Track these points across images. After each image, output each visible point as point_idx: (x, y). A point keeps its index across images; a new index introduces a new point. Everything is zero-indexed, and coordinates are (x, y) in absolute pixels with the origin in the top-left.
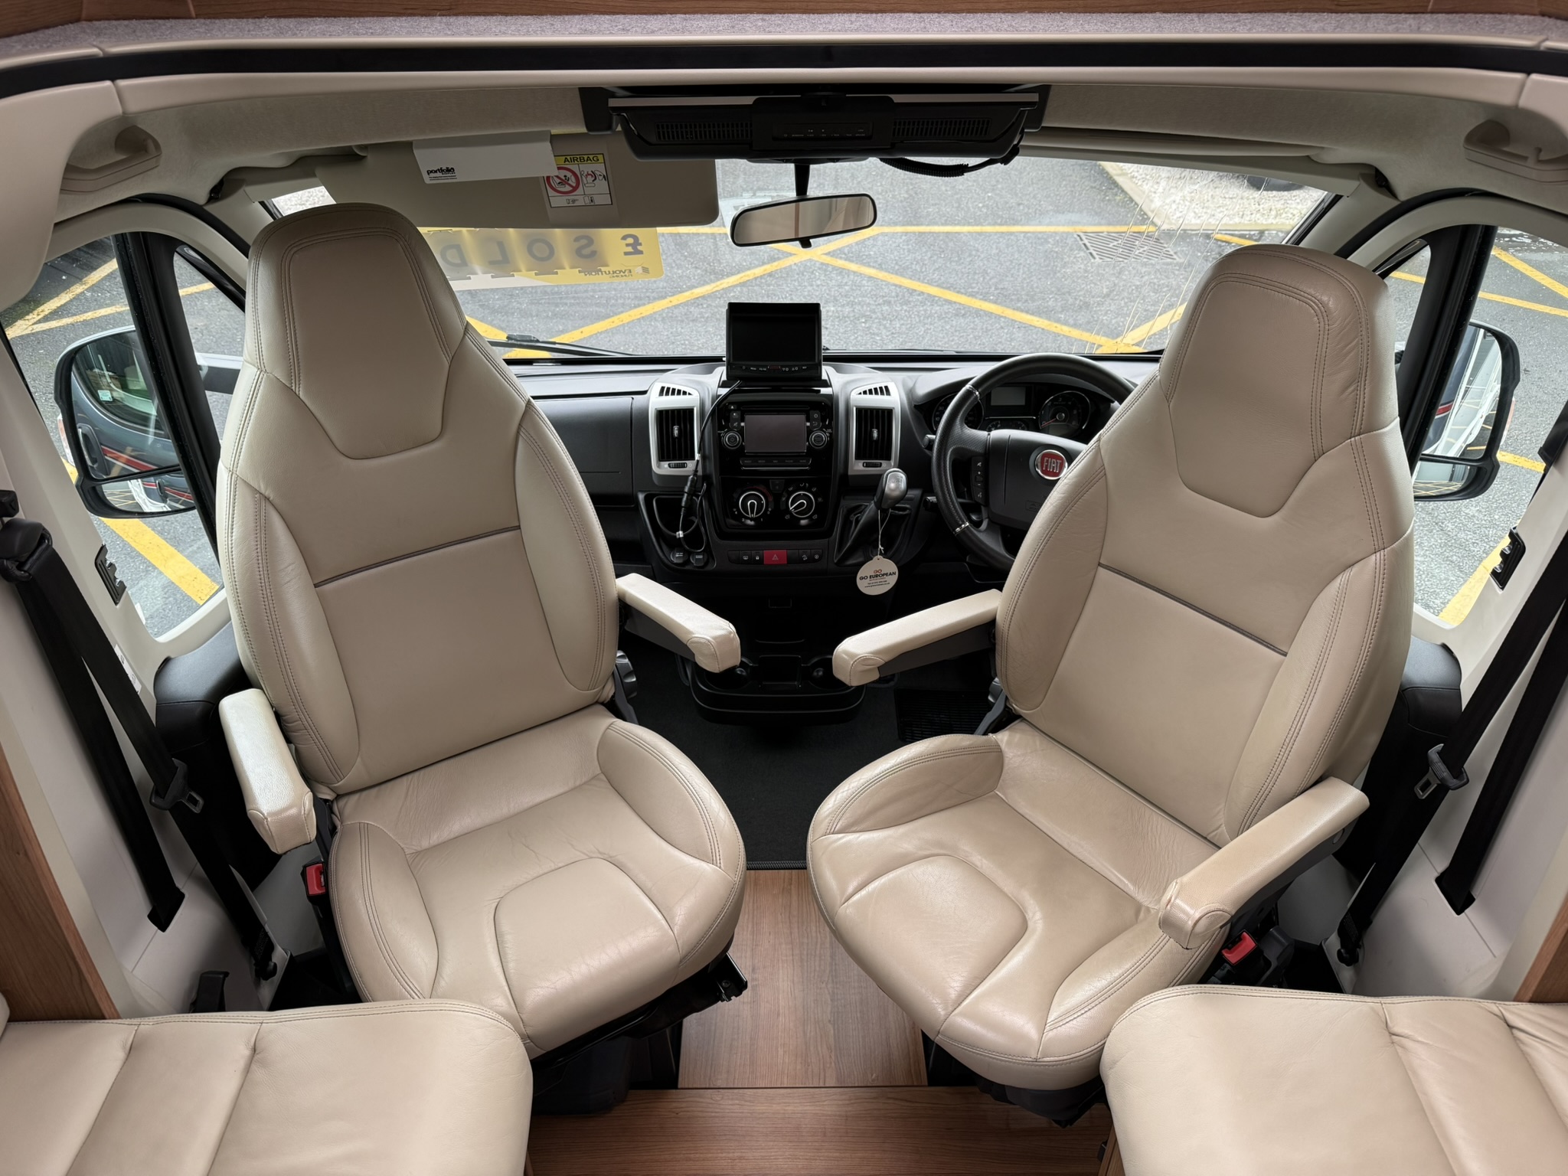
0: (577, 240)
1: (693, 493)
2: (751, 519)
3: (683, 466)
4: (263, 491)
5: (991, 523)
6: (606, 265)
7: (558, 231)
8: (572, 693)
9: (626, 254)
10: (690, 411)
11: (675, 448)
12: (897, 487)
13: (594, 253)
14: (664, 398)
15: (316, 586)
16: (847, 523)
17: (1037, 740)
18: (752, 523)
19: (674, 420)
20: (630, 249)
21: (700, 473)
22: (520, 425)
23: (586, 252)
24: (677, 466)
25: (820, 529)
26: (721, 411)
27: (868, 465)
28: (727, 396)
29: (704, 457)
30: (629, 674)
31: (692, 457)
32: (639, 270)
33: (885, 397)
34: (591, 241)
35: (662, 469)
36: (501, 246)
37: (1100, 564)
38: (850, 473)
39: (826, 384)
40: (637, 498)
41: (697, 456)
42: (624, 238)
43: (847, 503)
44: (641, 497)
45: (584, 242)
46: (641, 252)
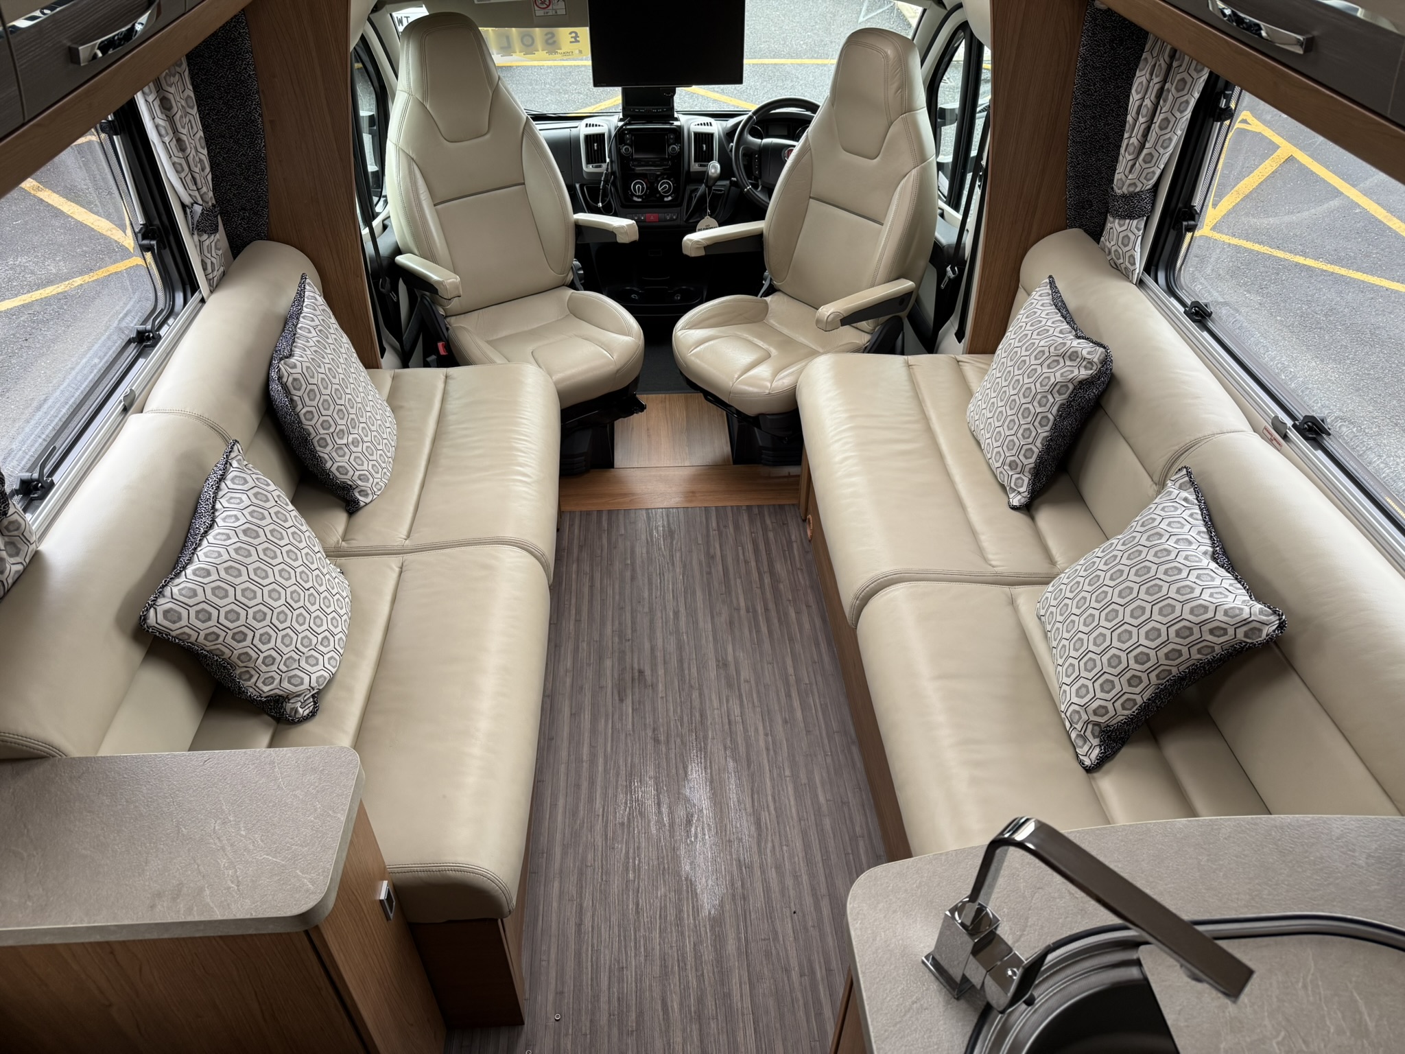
0: (546, 34)
1: (606, 182)
2: (638, 197)
3: (600, 167)
4: (411, 154)
5: (763, 187)
6: (560, 49)
7: (537, 29)
8: (552, 276)
9: (571, 42)
10: (603, 135)
11: (595, 156)
12: (716, 171)
13: (555, 42)
14: (588, 128)
15: (435, 205)
16: (690, 199)
17: (786, 298)
18: (640, 200)
19: (595, 141)
20: (573, 40)
21: (609, 170)
22: (524, 128)
23: (550, 41)
24: (597, 167)
25: (675, 204)
26: (620, 133)
27: (701, 166)
28: (622, 127)
29: (611, 161)
30: (580, 269)
31: (605, 162)
32: (577, 52)
33: (709, 127)
34: (553, 35)
35: (588, 168)
36: (508, 38)
37: (810, 197)
38: (692, 170)
39: (677, 119)
40: (575, 187)
41: (608, 160)
42: (571, 33)
43: (690, 187)
44: (577, 186)
45: (550, 36)
46: (579, 41)
